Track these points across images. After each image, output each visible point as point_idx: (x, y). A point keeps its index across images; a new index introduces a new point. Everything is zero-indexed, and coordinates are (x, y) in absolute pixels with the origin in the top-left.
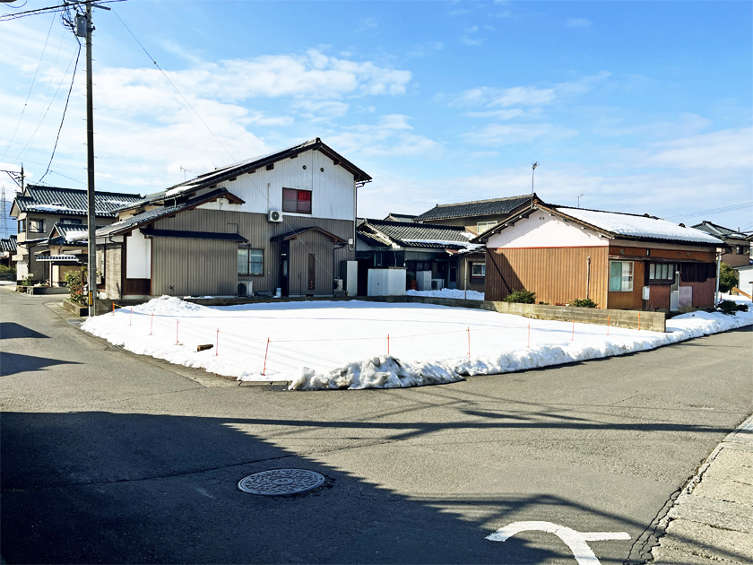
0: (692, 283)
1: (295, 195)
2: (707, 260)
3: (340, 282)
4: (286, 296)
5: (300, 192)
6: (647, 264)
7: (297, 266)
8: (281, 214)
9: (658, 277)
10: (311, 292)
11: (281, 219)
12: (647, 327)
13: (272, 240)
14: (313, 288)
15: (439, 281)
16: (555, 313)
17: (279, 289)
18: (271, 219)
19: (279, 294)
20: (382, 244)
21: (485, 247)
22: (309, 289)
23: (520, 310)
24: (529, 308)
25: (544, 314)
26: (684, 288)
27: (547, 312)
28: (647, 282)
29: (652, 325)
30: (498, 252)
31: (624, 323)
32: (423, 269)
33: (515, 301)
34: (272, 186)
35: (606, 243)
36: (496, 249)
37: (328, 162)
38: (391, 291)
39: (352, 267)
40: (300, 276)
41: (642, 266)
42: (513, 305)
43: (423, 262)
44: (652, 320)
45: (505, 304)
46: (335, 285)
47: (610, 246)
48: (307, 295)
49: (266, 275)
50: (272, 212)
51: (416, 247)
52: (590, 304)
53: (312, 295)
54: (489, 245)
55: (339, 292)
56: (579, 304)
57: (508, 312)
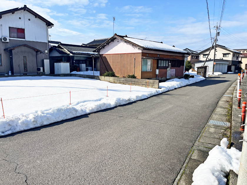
0: (175, 68)
1: (16, 30)
2: (181, 59)
3: (42, 68)
4: (13, 75)
5: (18, 29)
6: (158, 60)
7: (18, 62)
8: (8, 38)
9: (162, 66)
10: (25, 73)
11: (8, 41)
12: (152, 87)
13: (5, 50)
14: (27, 71)
15: (89, 68)
16: (120, 80)
17: (10, 72)
18: (3, 41)
19: (10, 74)
20: (66, 53)
21: (99, 54)
22: (24, 71)
23: (108, 80)
24: (111, 79)
25: (116, 81)
26: (172, 70)
27: (117, 80)
28: (158, 68)
29: (154, 85)
30: (104, 56)
31: (144, 84)
32: (83, 63)
33: (107, 76)
34: (3, 25)
35: (140, 51)
36: (103, 55)
37: (32, 17)
38: (63, 72)
39: (47, 62)
40: (19, 66)
41: (156, 61)
42: (106, 77)
43: (83, 60)
44: (154, 83)
45: (103, 77)
46: (39, 69)
47: (142, 53)
48: (24, 74)
49: (3, 65)
50: (3, 37)
51: (79, 54)
52: (134, 77)
53: (26, 74)
54: (101, 53)
55: (41, 73)
56: (130, 77)
57: (104, 81)
